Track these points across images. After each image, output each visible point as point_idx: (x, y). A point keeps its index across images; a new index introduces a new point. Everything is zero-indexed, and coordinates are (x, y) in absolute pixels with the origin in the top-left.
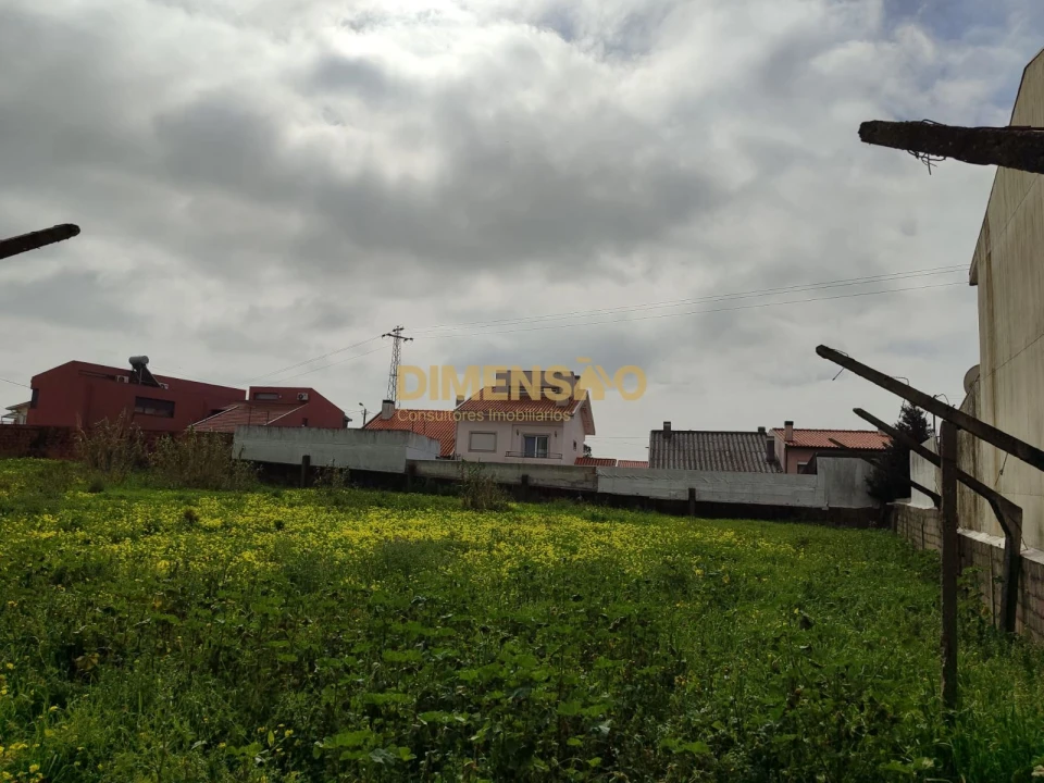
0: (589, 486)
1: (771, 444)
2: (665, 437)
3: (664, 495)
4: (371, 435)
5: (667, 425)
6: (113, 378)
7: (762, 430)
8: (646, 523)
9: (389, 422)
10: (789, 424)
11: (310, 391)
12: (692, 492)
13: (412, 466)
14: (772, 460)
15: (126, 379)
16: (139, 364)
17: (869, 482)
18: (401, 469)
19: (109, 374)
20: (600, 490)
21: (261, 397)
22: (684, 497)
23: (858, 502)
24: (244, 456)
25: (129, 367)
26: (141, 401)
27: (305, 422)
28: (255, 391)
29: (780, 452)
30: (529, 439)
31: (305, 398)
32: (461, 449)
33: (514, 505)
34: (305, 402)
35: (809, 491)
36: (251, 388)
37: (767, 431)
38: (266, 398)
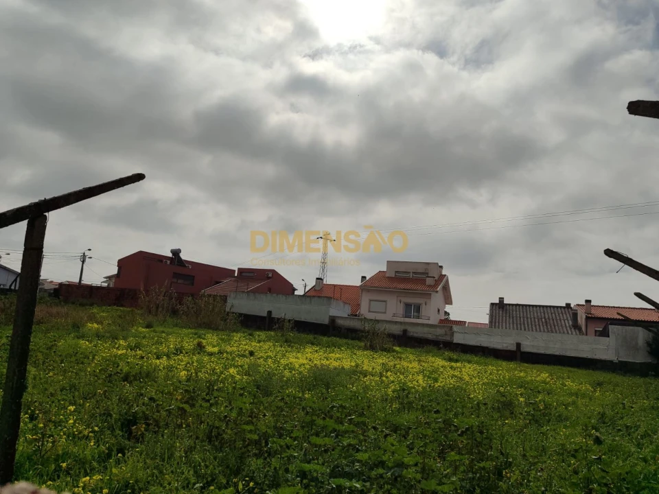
0: (448, 338)
1: (575, 315)
2: (499, 308)
3: (499, 347)
4: (308, 299)
5: (501, 299)
6: (162, 261)
7: (568, 305)
8: (486, 365)
9: (321, 292)
10: (588, 302)
11: (273, 271)
12: (518, 345)
13: (333, 320)
14: (576, 326)
15: (169, 262)
16: (176, 253)
17: (648, 344)
18: (326, 321)
19: (159, 259)
20: (455, 341)
21: (244, 274)
22: (514, 348)
23: (641, 358)
24: (233, 310)
25: (170, 255)
26: (176, 275)
27: (269, 290)
28: (241, 270)
29: (581, 320)
30: (408, 306)
31: (270, 275)
32: (364, 310)
34: (270, 278)
35: (604, 349)
36: (239, 269)
37: (572, 306)
38: (247, 275)
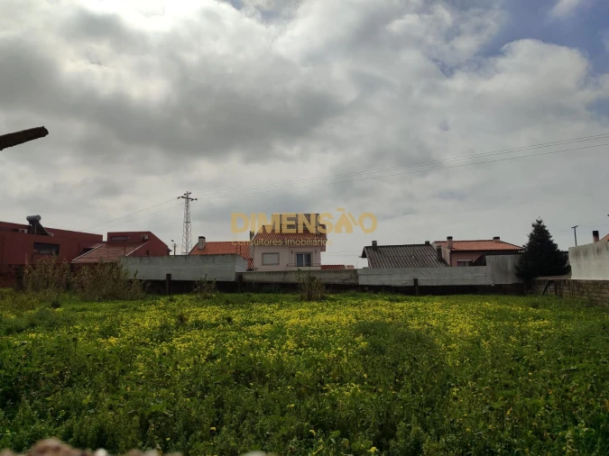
0: (353, 281)
1: (439, 250)
2: (373, 251)
3: (398, 284)
5: (374, 243)
6: (17, 230)
7: (427, 243)
9: (204, 250)
10: (450, 238)
11: (149, 233)
12: (416, 281)
13: (240, 276)
14: (441, 260)
15: (26, 231)
16: (34, 221)
17: (516, 268)
18: (233, 278)
19: (14, 228)
20: (360, 284)
21: (113, 239)
22: (412, 284)
23: (511, 280)
24: (138, 277)
25: (27, 223)
26: (38, 245)
27: (148, 253)
28: (110, 235)
29: (446, 254)
30: (299, 256)
31: (147, 238)
32: (257, 264)
33: (332, 296)
34: (147, 240)
35: (481, 276)
37: (431, 243)
38: (117, 239)
